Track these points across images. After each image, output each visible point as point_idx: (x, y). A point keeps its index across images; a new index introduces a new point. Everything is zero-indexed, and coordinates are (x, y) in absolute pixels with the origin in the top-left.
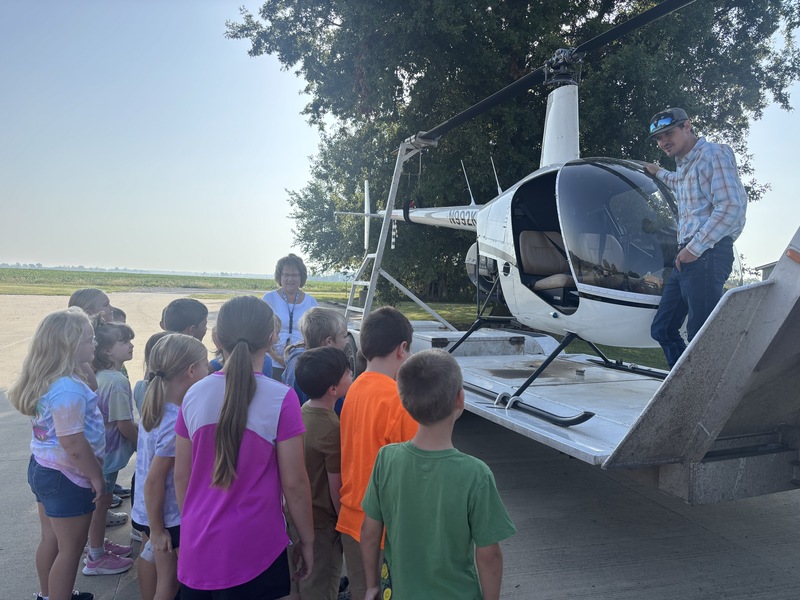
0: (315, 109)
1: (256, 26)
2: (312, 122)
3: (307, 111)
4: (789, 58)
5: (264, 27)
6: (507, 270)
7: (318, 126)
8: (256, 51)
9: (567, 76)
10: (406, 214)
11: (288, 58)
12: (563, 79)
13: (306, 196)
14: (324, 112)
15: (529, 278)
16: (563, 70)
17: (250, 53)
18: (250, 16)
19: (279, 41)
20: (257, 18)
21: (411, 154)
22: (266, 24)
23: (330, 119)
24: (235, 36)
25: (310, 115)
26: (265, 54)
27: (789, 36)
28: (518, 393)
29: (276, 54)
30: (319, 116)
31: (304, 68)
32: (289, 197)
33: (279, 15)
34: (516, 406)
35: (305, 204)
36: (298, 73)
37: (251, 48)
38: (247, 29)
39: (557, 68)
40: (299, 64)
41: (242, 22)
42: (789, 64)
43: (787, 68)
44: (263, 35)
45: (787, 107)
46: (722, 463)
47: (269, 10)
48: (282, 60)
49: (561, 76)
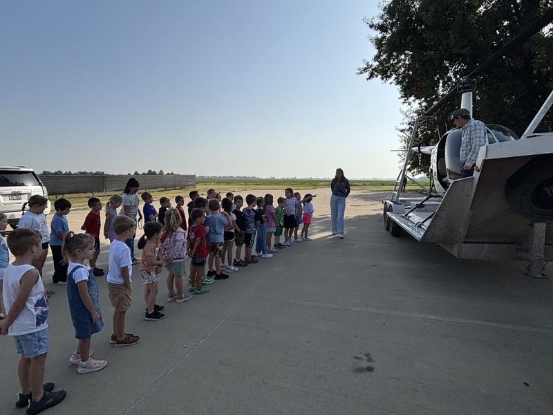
1: (371, 66)
2: (405, 103)
3: (402, 97)
5: (375, 66)
6: (435, 174)
7: (407, 104)
8: (371, 76)
9: (468, 88)
10: (419, 149)
11: (385, 78)
14: (410, 96)
15: (440, 178)
16: (466, 85)
17: (367, 79)
18: (368, 62)
20: (371, 62)
22: (376, 64)
23: (413, 100)
24: (361, 73)
25: (403, 99)
26: (375, 78)
28: (424, 222)
29: (380, 77)
30: (407, 99)
32: (400, 139)
33: (382, 58)
34: (420, 226)
36: (391, 83)
37: (368, 76)
38: (367, 69)
39: (464, 84)
41: (364, 66)
44: (375, 69)
46: (475, 245)
47: (377, 58)
48: (383, 79)
49: (465, 88)
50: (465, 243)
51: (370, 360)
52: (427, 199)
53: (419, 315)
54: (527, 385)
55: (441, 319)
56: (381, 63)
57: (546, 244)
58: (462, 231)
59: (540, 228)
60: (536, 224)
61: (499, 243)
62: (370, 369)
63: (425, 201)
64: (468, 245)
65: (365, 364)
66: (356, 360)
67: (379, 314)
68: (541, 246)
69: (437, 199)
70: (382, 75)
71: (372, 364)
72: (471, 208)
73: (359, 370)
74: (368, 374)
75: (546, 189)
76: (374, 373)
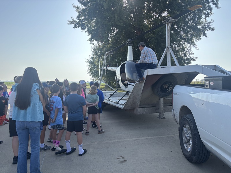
0: (91, 40)
1: (75, 21)
2: (91, 43)
3: (89, 40)
4: (206, 25)
5: (77, 21)
6: (120, 80)
7: (92, 44)
8: (75, 27)
10: (107, 68)
11: (83, 28)
12: (130, 44)
13: (91, 60)
14: (93, 40)
15: (123, 82)
16: (130, 43)
17: (74, 28)
18: (74, 19)
19: (81, 25)
20: (75, 19)
21: (107, 56)
22: (78, 21)
23: (95, 42)
24: (70, 24)
25: (90, 41)
26: (77, 28)
27: (205, 20)
28: (119, 101)
29: (80, 28)
30: (92, 42)
31: (88, 30)
32: (86, 61)
33: (81, 18)
34: (118, 103)
35: (91, 63)
36: (86, 32)
37: (74, 26)
38: (73, 22)
40: (86, 29)
41: (72, 20)
42: (206, 26)
43: (206, 27)
44: (77, 23)
45: (206, 37)
46: (142, 109)
47: (78, 17)
48: (82, 29)
49: (129, 44)
50: (139, 108)
51: (123, 158)
52: (116, 91)
53: (130, 139)
54: (171, 151)
55: (138, 139)
56: (80, 20)
57: (164, 106)
58: (138, 103)
59: (162, 100)
60: (161, 99)
61: (150, 107)
62: (125, 161)
63: (115, 92)
64: (140, 109)
65: (122, 160)
66: (118, 159)
67: (116, 142)
68: (163, 107)
69: (121, 91)
70: (82, 27)
71: (125, 159)
72: (142, 94)
73: (122, 162)
74: (126, 162)
75: (164, 86)
76: (128, 162)
